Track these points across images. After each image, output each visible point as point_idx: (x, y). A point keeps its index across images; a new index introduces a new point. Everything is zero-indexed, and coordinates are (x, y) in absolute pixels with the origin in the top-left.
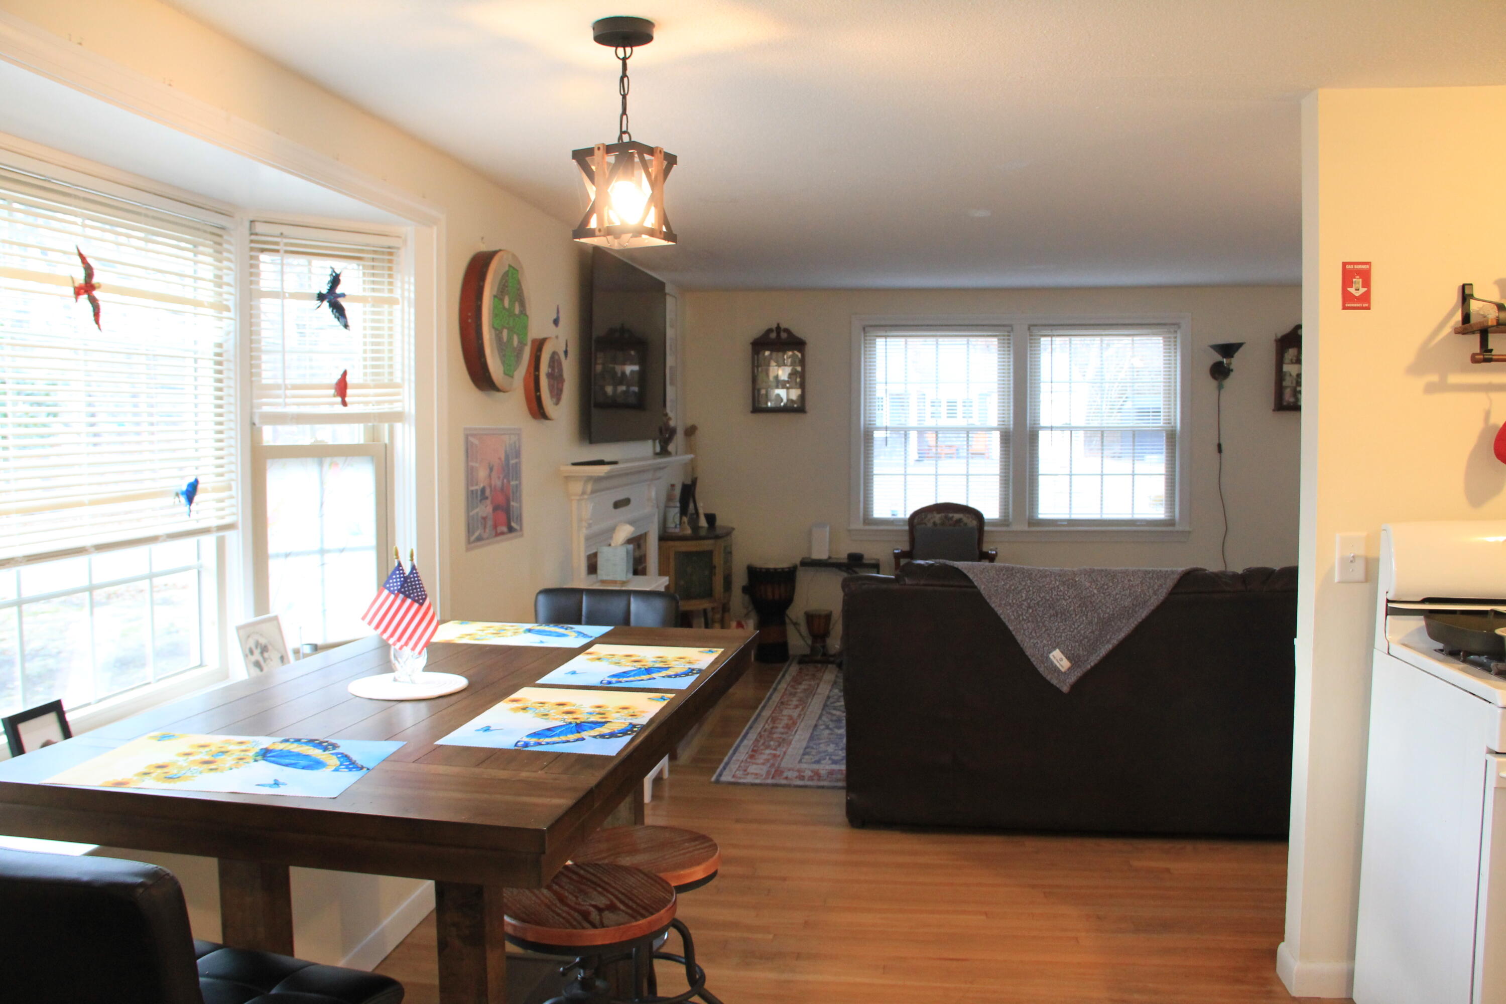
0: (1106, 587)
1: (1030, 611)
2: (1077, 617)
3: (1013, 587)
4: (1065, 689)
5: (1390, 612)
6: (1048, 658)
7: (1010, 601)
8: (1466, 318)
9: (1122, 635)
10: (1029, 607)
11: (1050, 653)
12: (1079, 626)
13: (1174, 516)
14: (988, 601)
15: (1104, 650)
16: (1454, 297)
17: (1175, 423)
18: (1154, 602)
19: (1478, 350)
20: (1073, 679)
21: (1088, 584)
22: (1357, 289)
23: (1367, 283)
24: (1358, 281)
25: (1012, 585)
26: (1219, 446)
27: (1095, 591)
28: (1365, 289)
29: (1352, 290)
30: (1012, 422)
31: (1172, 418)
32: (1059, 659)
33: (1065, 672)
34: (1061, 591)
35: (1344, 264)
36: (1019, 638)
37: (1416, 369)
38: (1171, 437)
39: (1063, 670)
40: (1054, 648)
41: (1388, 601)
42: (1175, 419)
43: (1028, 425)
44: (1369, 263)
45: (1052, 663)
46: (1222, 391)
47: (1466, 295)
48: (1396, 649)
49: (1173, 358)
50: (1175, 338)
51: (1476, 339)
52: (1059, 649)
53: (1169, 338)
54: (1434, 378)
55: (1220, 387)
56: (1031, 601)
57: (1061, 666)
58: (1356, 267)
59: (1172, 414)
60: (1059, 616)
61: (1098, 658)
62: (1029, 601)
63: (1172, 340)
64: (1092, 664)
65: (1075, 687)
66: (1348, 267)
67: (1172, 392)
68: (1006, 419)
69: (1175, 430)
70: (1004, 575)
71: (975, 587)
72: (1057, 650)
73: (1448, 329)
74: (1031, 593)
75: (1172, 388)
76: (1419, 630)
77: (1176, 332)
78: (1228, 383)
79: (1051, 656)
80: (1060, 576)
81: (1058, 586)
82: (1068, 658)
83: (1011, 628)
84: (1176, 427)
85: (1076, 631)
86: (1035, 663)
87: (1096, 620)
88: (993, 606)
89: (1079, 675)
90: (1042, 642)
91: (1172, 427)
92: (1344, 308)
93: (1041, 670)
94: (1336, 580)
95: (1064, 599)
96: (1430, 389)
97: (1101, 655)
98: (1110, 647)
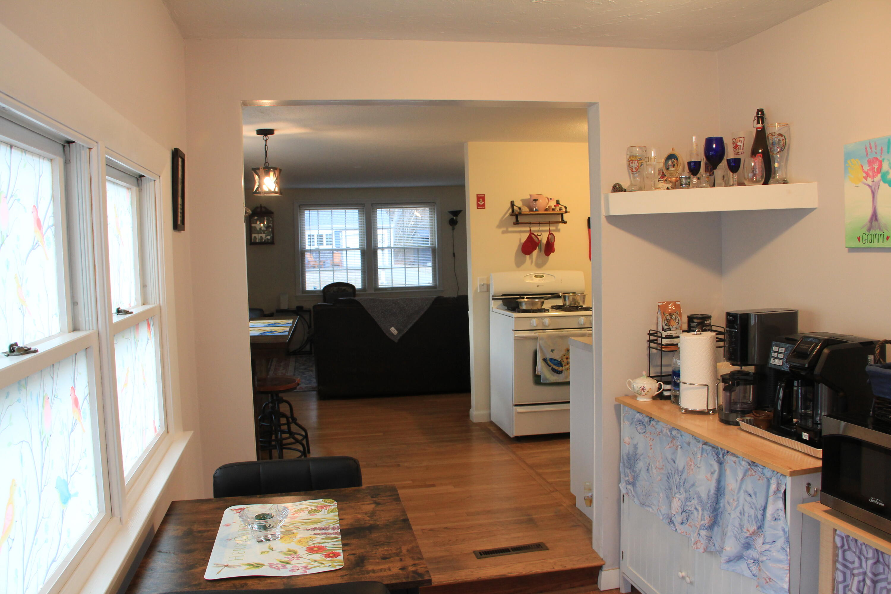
0: (409, 304)
1: (382, 314)
2: (399, 315)
3: (377, 306)
4: (396, 341)
5: (493, 299)
6: (389, 330)
7: (375, 310)
8: (513, 211)
9: (415, 321)
10: (382, 312)
12: (400, 318)
14: (367, 311)
15: (409, 326)
16: (509, 205)
17: (435, 245)
18: (426, 308)
19: (515, 221)
20: (398, 338)
21: (402, 303)
23: (484, 201)
24: (481, 200)
26: (454, 254)
27: (405, 305)
28: (484, 203)
29: (480, 203)
30: (366, 246)
31: (434, 242)
32: (394, 330)
33: (396, 335)
36: (379, 323)
37: (499, 226)
38: (434, 251)
40: (392, 327)
41: (493, 296)
42: (435, 243)
43: (373, 247)
44: (484, 195)
45: (391, 332)
47: (512, 204)
48: (496, 310)
49: (433, 217)
51: (515, 217)
54: (504, 229)
55: (453, 229)
57: (395, 333)
58: (480, 196)
59: (434, 241)
60: (393, 315)
62: (382, 310)
63: (433, 209)
64: (405, 332)
65: (399, 340)
66: (478, 196)
68: (363, 245)
70: (372, 301)
71: (362, 306)
72: (393, 327)
73: (508, 214)
74: (382, 307)
77: (434, 206)
78: (456, 227)
79: (391, 329)
80: (392, 301)
81: (392, 305)
82: (397, 330)
83: (376, 320)
85: (399, 320)
86: (385, 332)
87: (406, 316)
88: (369, 312)
89: (401, 336)
90: (387, 325)
91: (434, 247)
92: (478, 208)
93: (387, 335)
94: (478, 292)
95: (394, 309)
96: (503, 232)
97: (408, 329)
98: (412, 325)
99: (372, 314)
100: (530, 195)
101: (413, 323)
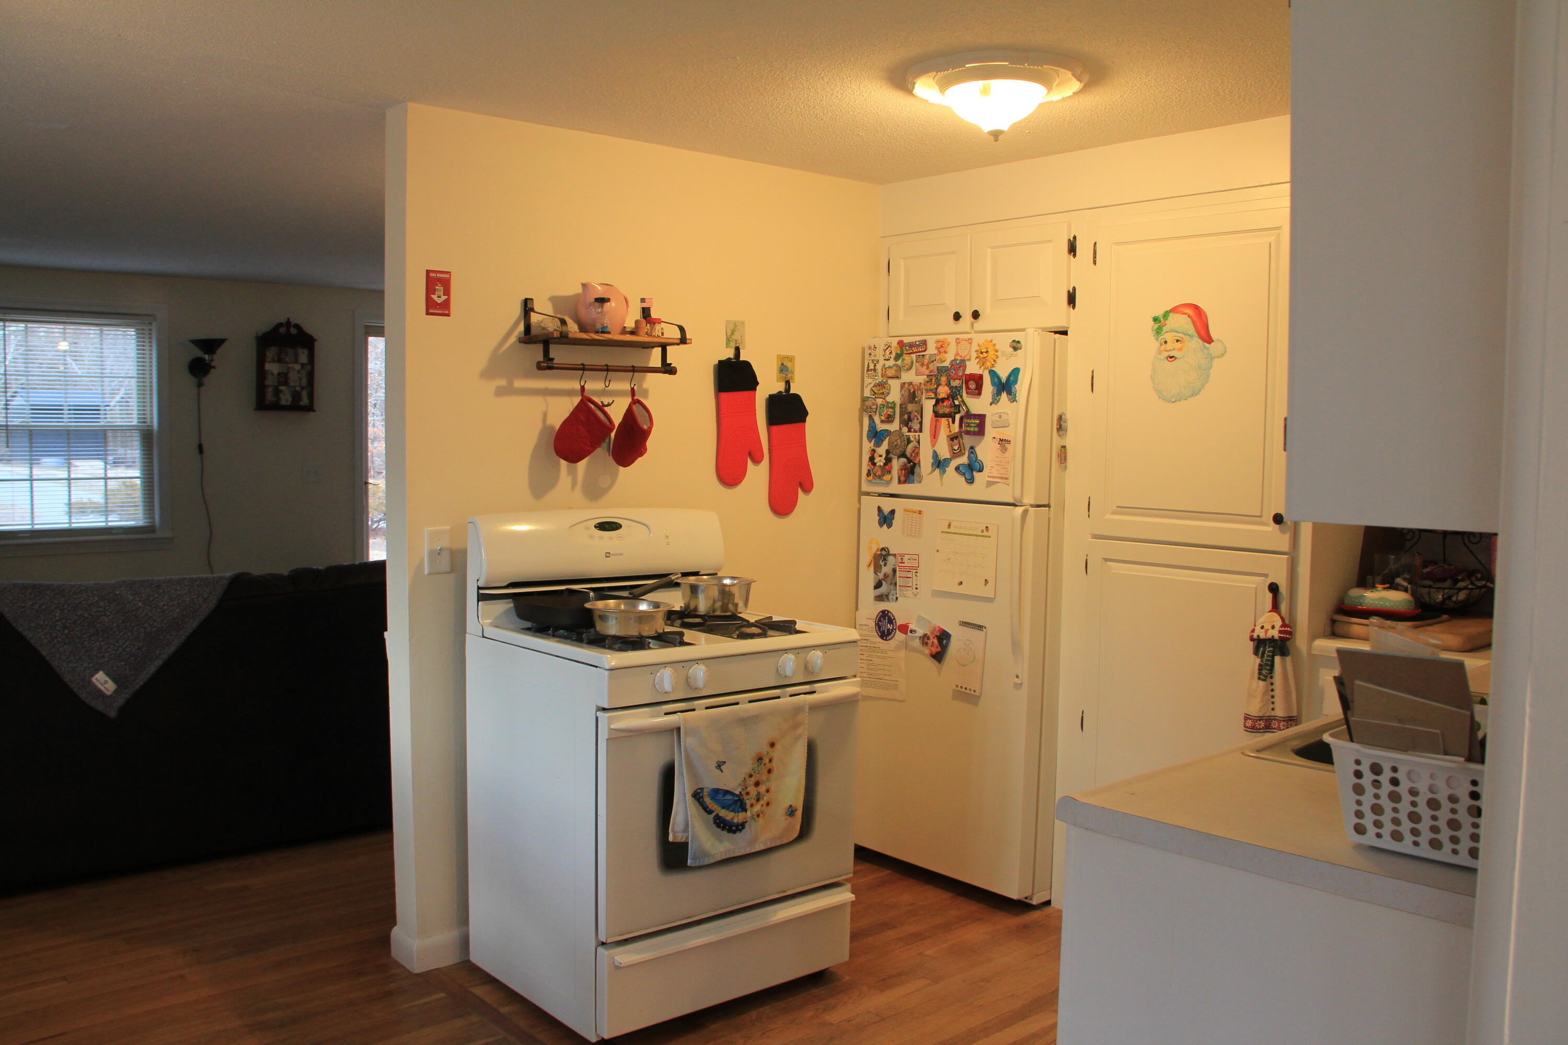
0: (151, 599)
1: (66, 631)
2: (121, 634)
3: (44, 607)
4: (113, 713)
5: (481, 598)
6: (90, 682)
7: (42, 623)
8: (528, 328)
9: (173, 648)
10: (65, 627)
11: (93, 676)
12: (124, 643)
13: (154, 522)
14: (14, 625)
15: (152, 668)
16: (517, 310)
17: (152, 422)
18: (204, 611)
19: (542, 360)
20: (121, 701)
21: (131, 598)
22: (439, 298)
23: (447, 292)
24: (440, 288)
25: (43, 604)
26: (200, 448)
27: (140, 604)
28: (446, 297)
29: (434, 297)
31: (148, 416)
32: (103, 681)
33: (111, 696)
34: (101, 607)
35: (428, 272)
36: (54, 663)
37: (488, 373)
38: (147, 437)
39: (108, 693)
40: (97, 671)
41: (479, 588)
42: (152, 418)
44: (448, 273)
45: (95, 686)
46: (203, 389)
47: (527, 307)
48: (490, 631)
49: (147, 352)
50: (150, 330)
51: (539, 348)
52: (103, 670)
53: (143, 330)
54: (503, 382)
55: (200, 385)
56: (66, 620)
57: (107, 689)
58: (438, 275)
59: (148, 412)
60: (101, 634)
61: (148, 676)
62: (64, 621)
63: (147, 332)
64: (141, 683)
65: (122, 710)
66: (432, 275)
67: (148, 389)
69: (152, 430)
70: (31, 594)
72: (101, 672)
73: (513, 339)
74: (66, 611)
75: (148, 384)
76: (506, 612)
77: (150, 324)
78: (209, 380)
79: (94, 679)
80: (98, 590)
81: (97, 601)
82: (114, 680)
83: (44, 653)
84: (152, 426)
85: (120, 649)
86: (75, 690)
87: (143, 635)
88: (20, 630)
89: (127, 696)
90: (82, 665)
91: (148, 426)
92: (428, 313)
93: (83, 696)
94: (426, 572)
95: (105, 615)
96: (500, 392)
97: (151, 672)
98: (161, 662)
99: (28, 635)
100: (584, 286)
101: (165, 656)
